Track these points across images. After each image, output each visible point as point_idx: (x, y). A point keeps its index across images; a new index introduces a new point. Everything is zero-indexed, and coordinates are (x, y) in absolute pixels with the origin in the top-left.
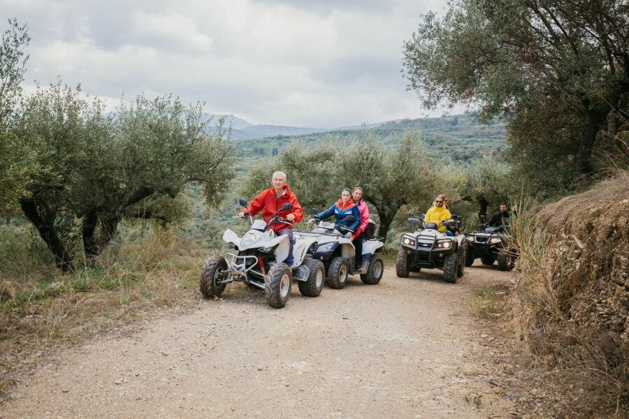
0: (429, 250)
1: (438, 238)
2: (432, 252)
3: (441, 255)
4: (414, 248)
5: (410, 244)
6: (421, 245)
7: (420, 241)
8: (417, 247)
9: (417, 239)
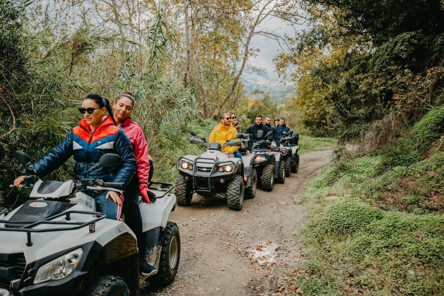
0: (208, 175)
1: (220, 160)
2: (212, 178)
3: (222, 180)
4: (191, 173)
5: (188, 168)
6: (199, 169)
7: (198, 165)
8: (195, 172)
9: (196, 163)
